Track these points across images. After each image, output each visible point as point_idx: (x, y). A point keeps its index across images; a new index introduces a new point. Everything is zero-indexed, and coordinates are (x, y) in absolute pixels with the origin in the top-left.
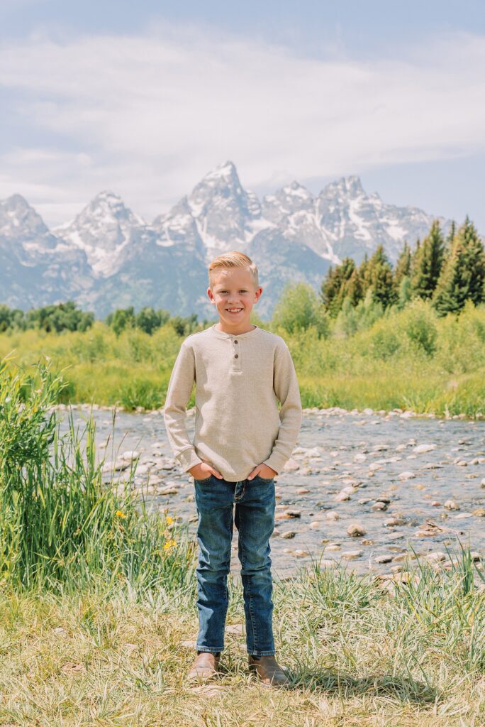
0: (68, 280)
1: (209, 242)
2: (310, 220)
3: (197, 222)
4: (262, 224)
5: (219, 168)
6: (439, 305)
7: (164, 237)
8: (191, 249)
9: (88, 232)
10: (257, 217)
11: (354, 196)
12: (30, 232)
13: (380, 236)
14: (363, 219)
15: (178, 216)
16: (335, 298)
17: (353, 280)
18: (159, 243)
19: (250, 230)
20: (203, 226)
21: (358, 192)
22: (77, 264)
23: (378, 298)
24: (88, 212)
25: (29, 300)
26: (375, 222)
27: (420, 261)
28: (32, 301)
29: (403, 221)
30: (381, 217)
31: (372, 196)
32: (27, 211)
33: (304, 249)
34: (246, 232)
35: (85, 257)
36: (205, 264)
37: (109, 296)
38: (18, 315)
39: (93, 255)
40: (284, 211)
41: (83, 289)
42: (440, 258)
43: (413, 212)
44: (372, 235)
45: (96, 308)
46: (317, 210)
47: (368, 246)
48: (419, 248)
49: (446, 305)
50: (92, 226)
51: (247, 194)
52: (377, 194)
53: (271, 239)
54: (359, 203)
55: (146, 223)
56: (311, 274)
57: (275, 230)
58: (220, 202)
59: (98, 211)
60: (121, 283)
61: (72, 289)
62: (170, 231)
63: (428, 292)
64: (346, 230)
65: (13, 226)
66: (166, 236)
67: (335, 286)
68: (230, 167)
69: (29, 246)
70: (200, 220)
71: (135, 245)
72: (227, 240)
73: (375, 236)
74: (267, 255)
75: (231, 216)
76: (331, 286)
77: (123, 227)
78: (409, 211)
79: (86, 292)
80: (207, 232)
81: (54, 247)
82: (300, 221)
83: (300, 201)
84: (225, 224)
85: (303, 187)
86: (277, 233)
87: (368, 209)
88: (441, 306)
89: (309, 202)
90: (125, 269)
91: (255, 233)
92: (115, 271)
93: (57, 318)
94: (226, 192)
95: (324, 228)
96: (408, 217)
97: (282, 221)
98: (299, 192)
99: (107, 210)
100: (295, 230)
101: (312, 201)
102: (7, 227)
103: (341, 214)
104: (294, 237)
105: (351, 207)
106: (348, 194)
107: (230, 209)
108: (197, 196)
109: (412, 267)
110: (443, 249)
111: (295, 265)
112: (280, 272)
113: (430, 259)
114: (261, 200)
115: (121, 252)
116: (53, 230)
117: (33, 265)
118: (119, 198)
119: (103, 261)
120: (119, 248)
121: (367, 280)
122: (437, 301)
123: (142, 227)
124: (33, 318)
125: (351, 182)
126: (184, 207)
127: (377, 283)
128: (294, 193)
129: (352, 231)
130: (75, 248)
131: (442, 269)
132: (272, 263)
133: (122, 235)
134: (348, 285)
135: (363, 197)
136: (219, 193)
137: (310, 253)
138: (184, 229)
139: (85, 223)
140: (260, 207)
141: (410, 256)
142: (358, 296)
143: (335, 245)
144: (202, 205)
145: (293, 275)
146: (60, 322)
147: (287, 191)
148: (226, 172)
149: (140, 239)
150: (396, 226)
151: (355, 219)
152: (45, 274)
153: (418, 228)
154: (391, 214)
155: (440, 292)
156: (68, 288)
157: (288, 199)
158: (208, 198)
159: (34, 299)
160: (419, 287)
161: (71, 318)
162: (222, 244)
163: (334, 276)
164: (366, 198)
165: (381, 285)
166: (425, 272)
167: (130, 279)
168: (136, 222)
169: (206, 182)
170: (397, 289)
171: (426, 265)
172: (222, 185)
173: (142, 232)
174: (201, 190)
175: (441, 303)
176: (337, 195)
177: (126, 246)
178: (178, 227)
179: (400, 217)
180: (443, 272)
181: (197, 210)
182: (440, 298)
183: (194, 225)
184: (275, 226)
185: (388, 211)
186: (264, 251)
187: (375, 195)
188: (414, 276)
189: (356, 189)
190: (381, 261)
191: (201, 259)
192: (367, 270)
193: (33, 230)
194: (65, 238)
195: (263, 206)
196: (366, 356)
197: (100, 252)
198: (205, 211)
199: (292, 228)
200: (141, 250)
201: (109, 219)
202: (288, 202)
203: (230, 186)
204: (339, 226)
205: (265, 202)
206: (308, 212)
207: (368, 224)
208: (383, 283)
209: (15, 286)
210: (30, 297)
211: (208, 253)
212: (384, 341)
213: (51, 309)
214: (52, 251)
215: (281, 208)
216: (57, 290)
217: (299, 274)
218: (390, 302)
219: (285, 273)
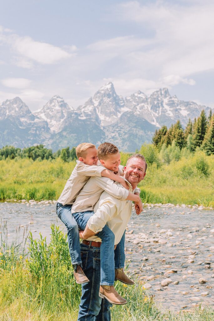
0: (40, 135)
1: (102, 117)
2: (146, 108)
3: (97, 109)
4: (125, 109)
5: (106, 85)
6: (205, 147)
7: (82, 115)
8: (94, 121)
9: (48, 113)
10: (123, 106)
11: (165, 97)
12: (23, 114)
13: (177, 114)
14: (169, 107)
15: (88, 106)
16: (159, 144)
17: (166, 136)
18: (79, 118)
19: (120, 112)
20: (99, 111)
21: (167, 95)
22: (44, 128)
23: (178, 144)
24: (48, 104)
25: (22, 143)
26: (175, 108)
27: (196, 128)
28: (24, 144)
29: (187, 108)
30: (178, 106)
31: (174, 97)
32: (22, 104)
33: (144, 120)
34: (118, 113)
35: (47, 124)
36: (100, 127)
37: (57, 142)
38: (19, 151)
39: (51, 123)
40: (134, 103)
41: (46, 138)
42: (205, 126)
43: (192, 104)
44: (174, 114)
45: (52, 147)
46: (149, 103)
47: (172, 119)
48: (195, 122)
49: (208, 147)
50: (50, 111)
51: (118, 96)
52: (175, 96)
53: (129, 116)
54: (168, 100)
55: (74, 109)
56: (146, 131)
57: (130, 112)
58: (106, 100)
59: (53, 104)
60: (63, 136)
61: (42, 138)
62: (84, 112)
63: (200, 141)
64: (162, 112)
65: (16, 111)
66: (83, 115)
67: (159, 138)
68: (111, 84)
69: (22, 120)
70: (97, 108)
71: (69, 119)
72: (109, 117)
73: (175, 114)
74: (127, 123)
75: (111, 106)
76: (157, 138)
77: (64, 111)
78: (190, 103)
79: (47, 140)
80: (101, 113)
81: (34, 120)
82: (142, 108)
83: (142, 99)
84: (109, 110)
85: (143, 93)
86: (131, 113)
87: (171, 102)
88: (206, 148)
89: (145, 100)
90: (65, 129)
91: (122, 113)
92: (60, 131)
93: (36, 152)
94: (109, 96)
95: (152, 111)
96: (190, 106)
97: (134, 108)
98: (141, 95)
99: (57, 103)
100: (139, 112)
101: (147, 99)
102: (13, 111)
103: (160, 105)
104: (139, 115)
105: (164, 102)
106: (163, 96)
107: (111, 103)
108: (96, 97)
109: (193, 130)
110: (206, 122)
111: (139, 127)
112: (133, 130)
113: (201, 127)
114: (124, 99)
115: (63, 122)
116: (33, 112)
117: (24, 128)
118: (62, 98)
119: (55, 126)
120: (62, 120)
121: (173, 136)
122: (204, 145)
123: (72, 111)
124: (25, 152)
125: (164, 91)
126: (91, 102)
127: (178, 138)
128: (139, 96)
129: (165, 112)
130: (43, 120)
131: (206, 131)
132: (129, 127)
133: (63, 115)
134: (164, 138)
135: (169, 97)
136: (106, 96)
137: (146, 122)
138: (90, 112)
139: (47, 110)
140: (124, 102)
141: (192, 125)
142: (169, 143)
143: (157, 119)
144: (98, 101)
145: (139, 131)
146: (37, 154)
147: (136, 95)
148: (109, 86)
149: (72, 116)
150: (184, 110)
151: (166, 107)
152: (29, 132)
153: (194, 111)
154: (182, 105)
155: (205, 141)
156: (40, 138)
157: (136, 98)
158: (101, 98)
159: (25, 143)
160: (196, 139)
161: (42, 152)
162: (107, 118)
163: (158, 134)
164: (171, 98)
165: (180, 139)
166: (199, 132)
167: (67, 134)
168: (70, 109)
169: (100, 91)
170: (186, 140)
171: (199, 129)
172: (107, 92)
173: (72, 113)
174: (98, 95)
175: (206, 146)
176: (158, 96)
177: (65, 119)
178: (88, 111)
179: (186, 106)
180: (206, 132)
181: (96, 103)
182: (206, 144)
183: (95, 110)
184: (131, 110)
185: (181, 103)
186: (126, 121)
187: (175, 97)
188: (193, 134)
189: (166, 94)
190: (179, 127)
191: (98, 125)
192: (173, 131)
193: (24, 113)
194: (38, 116)
195: (125, 101)
196: (179, 177)
197: (54, 122)
198: (100, 104)
199: (138, 111)
200: (72, 121)
201: (57, 108)
202: (136, 100)
203: (110, 93)
204: (159, 110)
205: (126, 99)
206: (145, 104)
207: (171, 109)
208: (180, 137)
209: (17, 137)
210: (23, 142)
211: (101, 122)
212: (186, 170)
213: (33, 148)
214: (33, 122)
215: (133, 102)
216: (35, 139)
217: (141, 131)
218: (183, 146)
219: (135, 131)
